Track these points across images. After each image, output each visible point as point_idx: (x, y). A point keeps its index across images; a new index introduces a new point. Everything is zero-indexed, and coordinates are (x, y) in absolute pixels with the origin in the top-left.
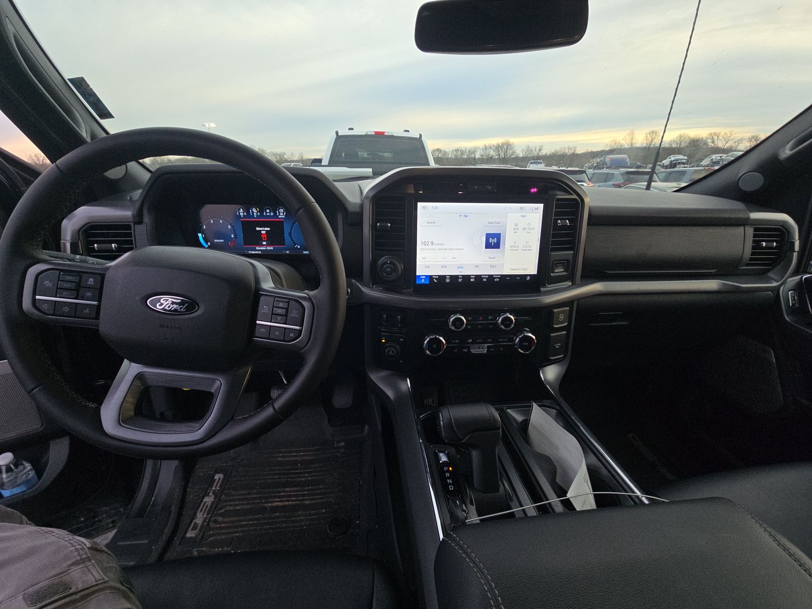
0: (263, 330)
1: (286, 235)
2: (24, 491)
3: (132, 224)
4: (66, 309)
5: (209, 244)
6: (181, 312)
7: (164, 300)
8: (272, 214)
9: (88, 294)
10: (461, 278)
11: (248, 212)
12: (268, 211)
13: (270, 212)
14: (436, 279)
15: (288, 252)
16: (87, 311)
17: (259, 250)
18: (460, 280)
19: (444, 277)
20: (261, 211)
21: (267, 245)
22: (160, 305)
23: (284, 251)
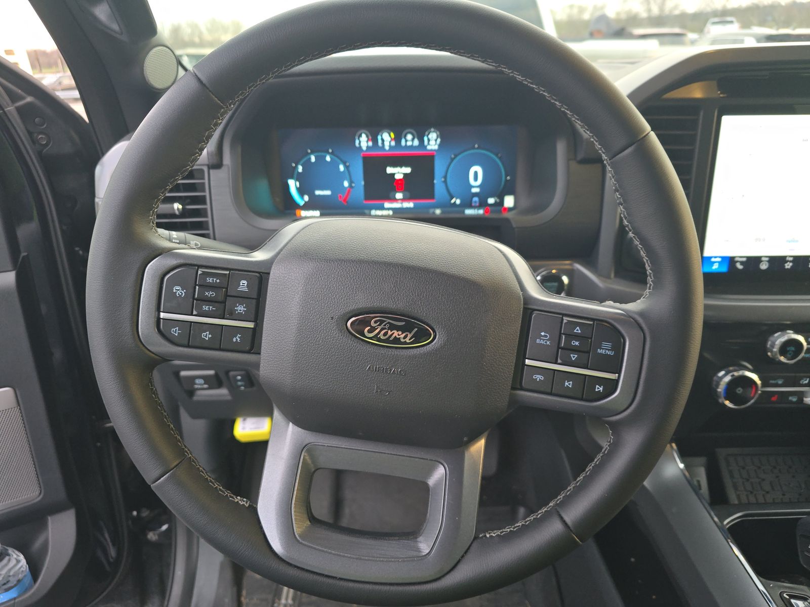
0: (539, 377)
1: (438, 181)
2: (15, 599)
3: (205, 169)
4: (206, 336)
5: (306, 198)
6: (405, 343)
7: (375, 322)
8: (416, 142)
9: (239, 308)
10: (790, 262)
11: (375, 140)
12: (409, 137)
13: (413, 140)
14: (742, 263)
15: (438, 212)
16: (237, 339)
17: (389, 209)
18: (788, 266)
19: (757, 260)
20: (398, 139)
21: (403, 200)
22: (369, 332)
23: (431, 211)
